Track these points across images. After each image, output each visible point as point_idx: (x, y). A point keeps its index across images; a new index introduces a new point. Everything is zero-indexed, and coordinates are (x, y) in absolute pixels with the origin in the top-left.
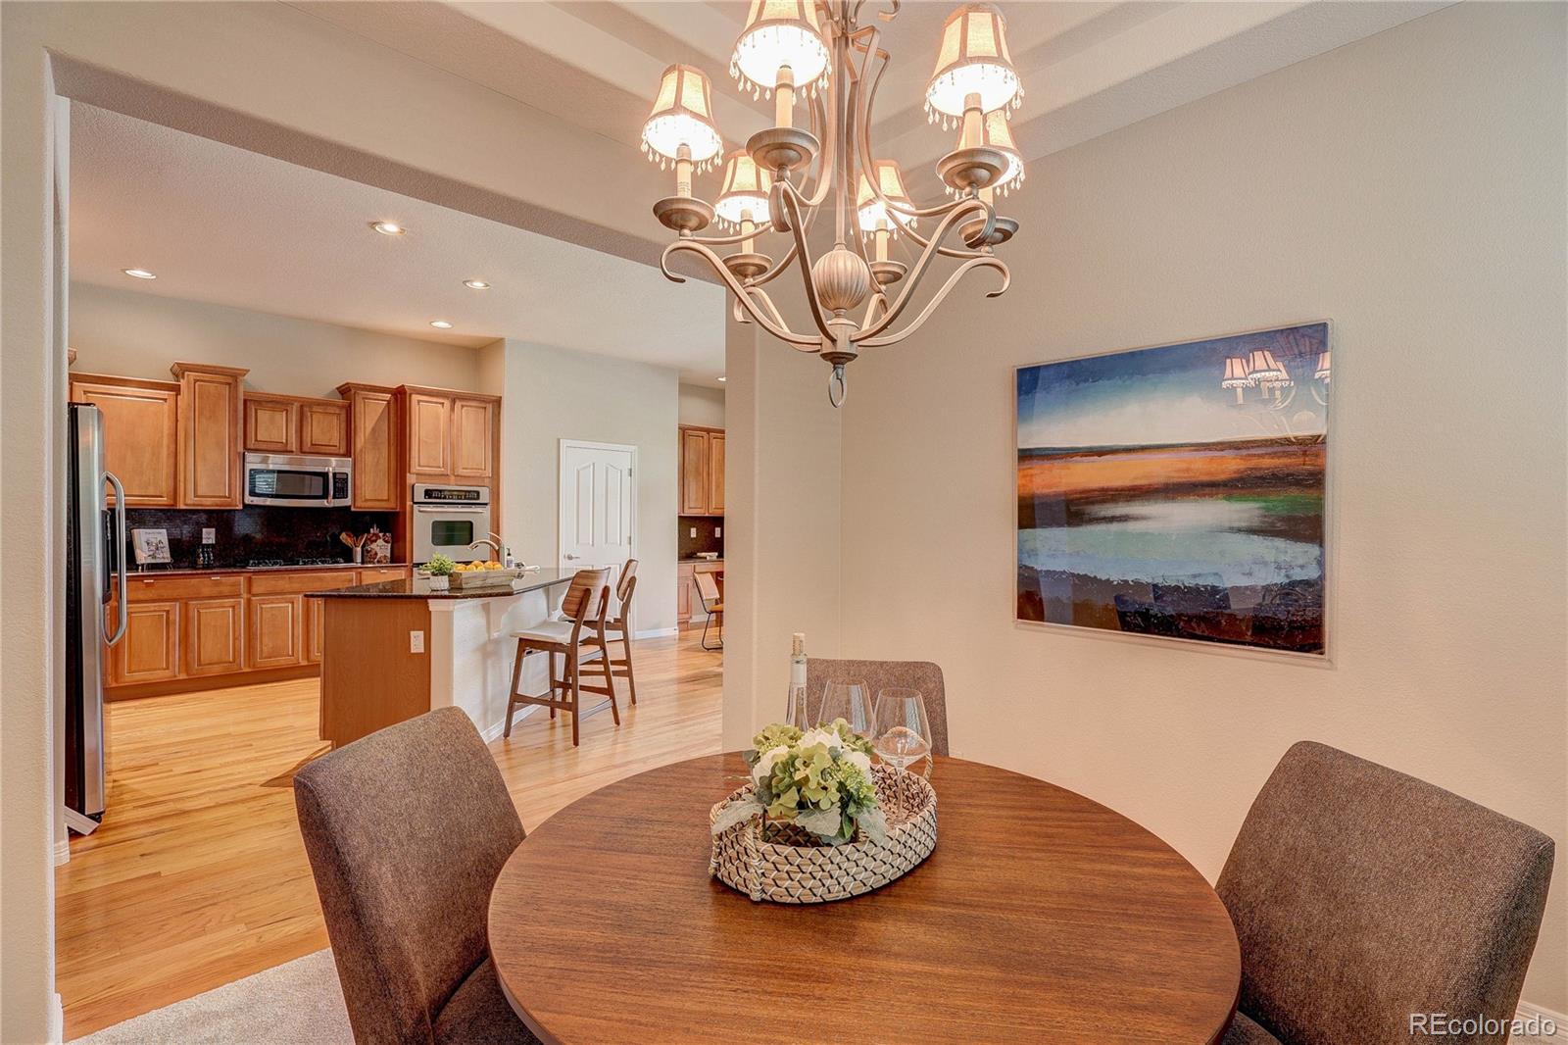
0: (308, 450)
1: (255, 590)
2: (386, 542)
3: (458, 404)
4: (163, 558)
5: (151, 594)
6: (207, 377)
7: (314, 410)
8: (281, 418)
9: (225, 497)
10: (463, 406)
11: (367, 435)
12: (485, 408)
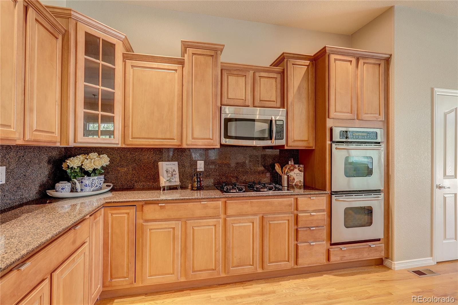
0: (258, 105)
1: (230, 212)
2: (301, 171)
3: (361, 62)
4: (175, 181)
5: (164, 215)
6: (199, 51)
7: (261, 75)
9: (210, 139)
10: (364, 63)
11: (295, 91)
12: (379, 64)
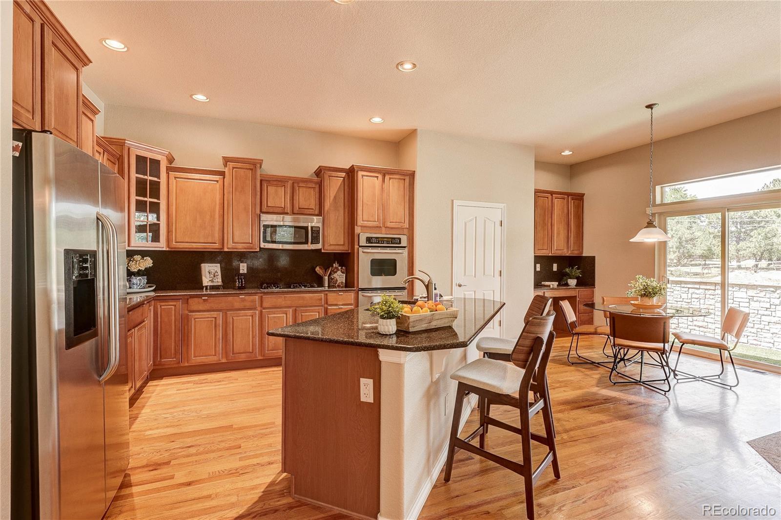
0: (296, 212)
1: (265, 305)
2: (343, 273)
3: (387, 177)
4: (218, 282)
5: (207, 306)
6: (239, 165)
7: (300, 185)
8: (281, 191)
9: (249, 243)
10: (390, 179)
11: (331, 201)
12: (404, 179)
